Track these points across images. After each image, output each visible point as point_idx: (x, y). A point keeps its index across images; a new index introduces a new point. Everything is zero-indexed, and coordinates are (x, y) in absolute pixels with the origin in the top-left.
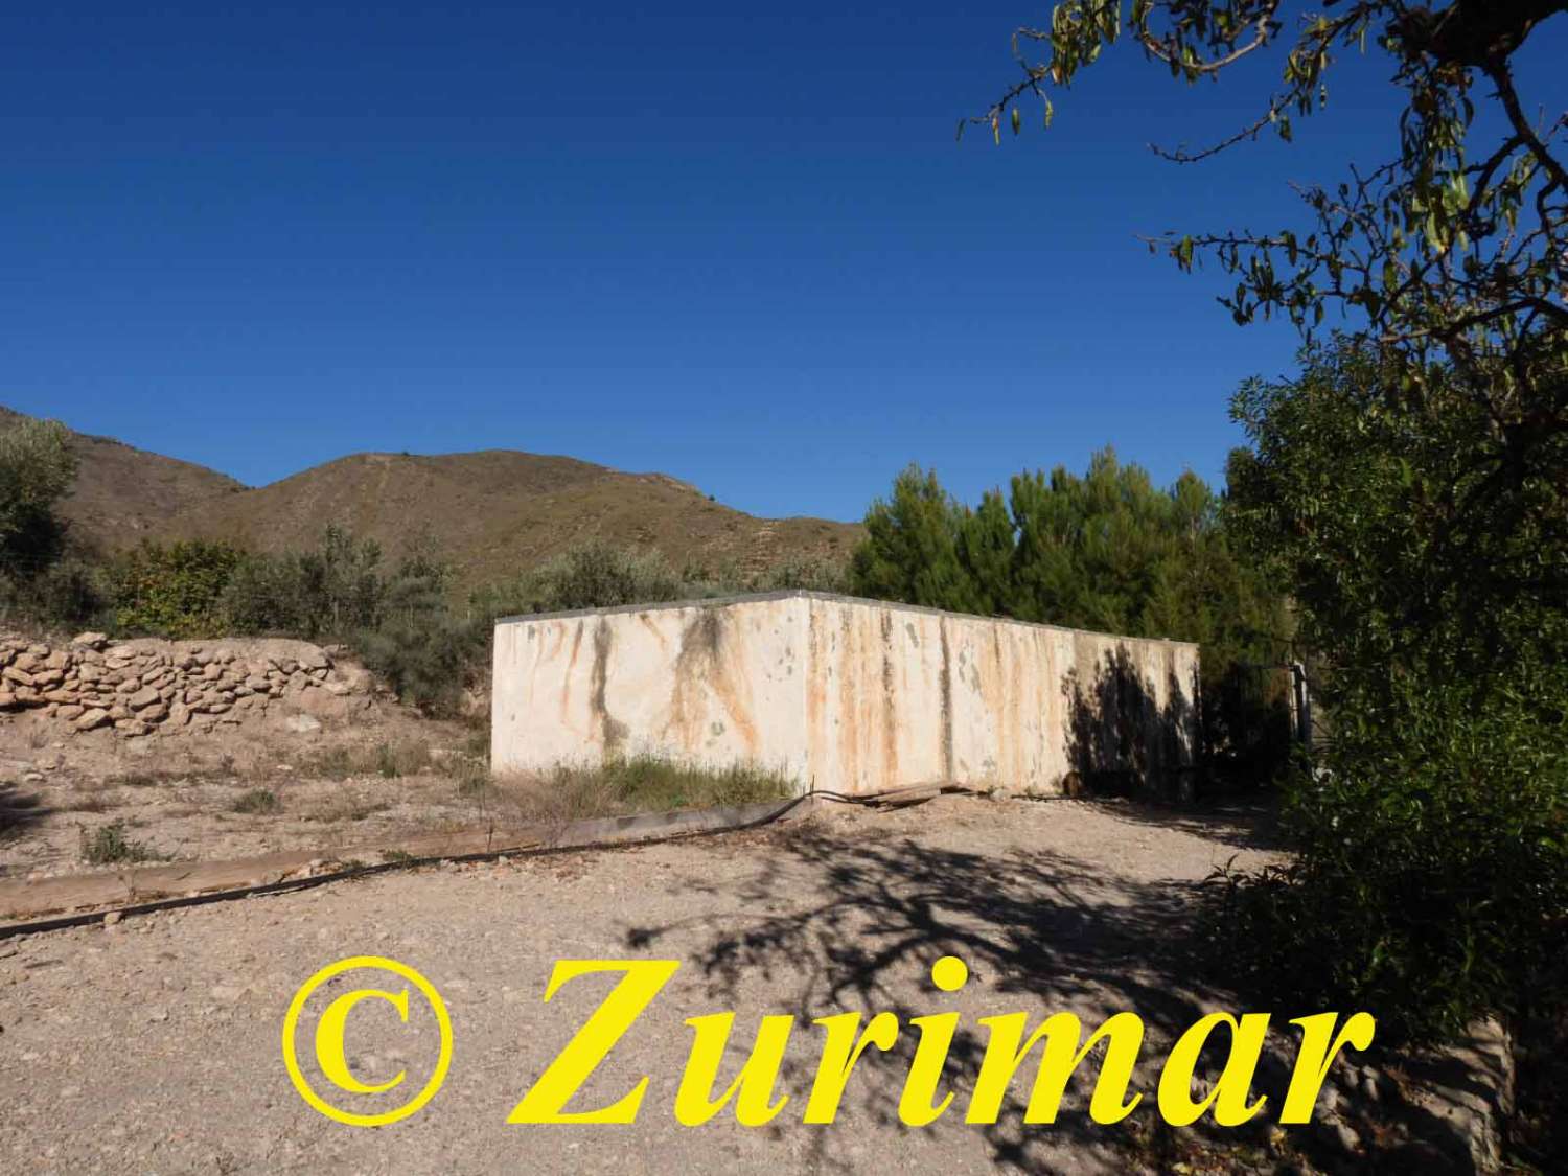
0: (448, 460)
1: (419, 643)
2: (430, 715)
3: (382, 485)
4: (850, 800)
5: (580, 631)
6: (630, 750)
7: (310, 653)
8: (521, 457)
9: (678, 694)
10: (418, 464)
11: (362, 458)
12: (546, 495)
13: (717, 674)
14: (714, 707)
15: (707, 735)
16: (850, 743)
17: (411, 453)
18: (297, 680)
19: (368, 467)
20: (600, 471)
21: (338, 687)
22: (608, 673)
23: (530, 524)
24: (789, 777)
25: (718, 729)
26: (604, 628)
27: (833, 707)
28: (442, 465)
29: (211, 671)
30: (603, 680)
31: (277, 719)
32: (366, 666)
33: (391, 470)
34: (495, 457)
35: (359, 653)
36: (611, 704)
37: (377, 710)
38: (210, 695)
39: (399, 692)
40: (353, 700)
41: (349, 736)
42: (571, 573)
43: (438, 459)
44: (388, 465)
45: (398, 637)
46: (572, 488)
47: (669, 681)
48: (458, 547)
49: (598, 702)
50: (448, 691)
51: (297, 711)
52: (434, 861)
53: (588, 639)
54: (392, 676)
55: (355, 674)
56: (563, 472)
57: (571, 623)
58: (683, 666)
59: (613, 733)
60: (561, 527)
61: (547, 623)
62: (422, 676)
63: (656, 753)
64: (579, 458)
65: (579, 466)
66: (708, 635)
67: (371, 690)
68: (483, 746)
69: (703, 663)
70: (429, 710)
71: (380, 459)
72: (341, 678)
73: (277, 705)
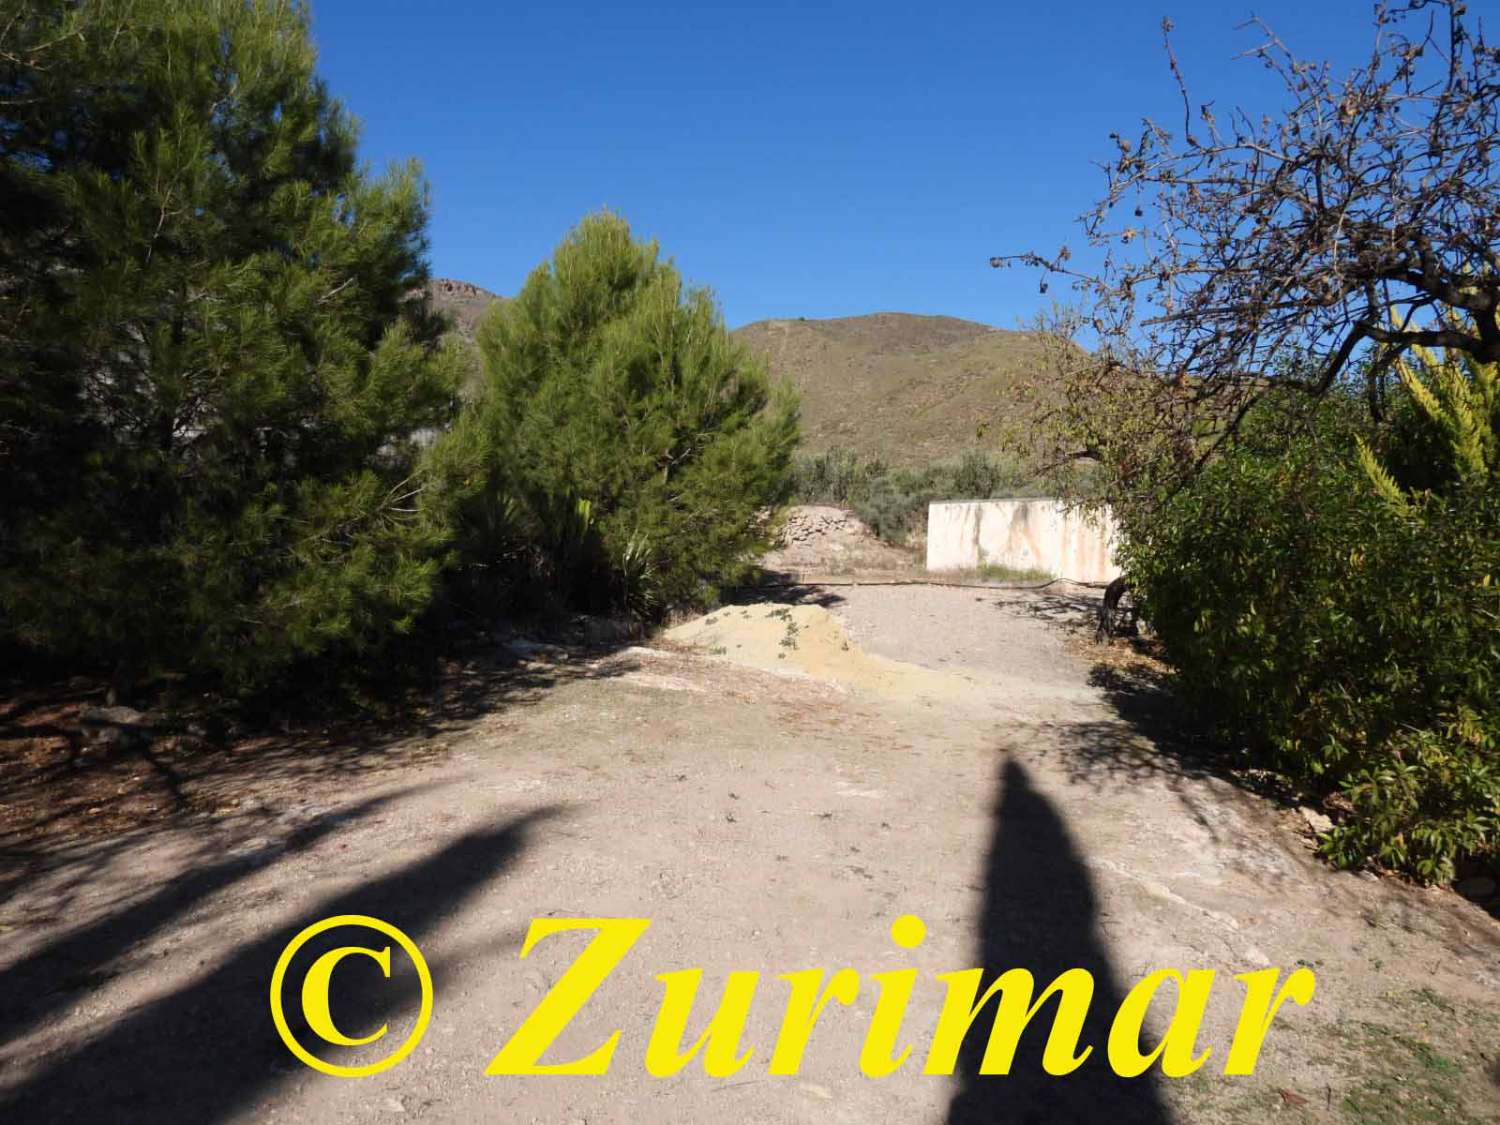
0: (840, 324)
1: (886, 510)
2: (890, 545)
3: (783, 348)
4: (1080, 584)
5: (969, 509)
6: (989, 561)
7: (837, 514)
8: (905, 319)
9: (1010, 540)
10: (813, 328)
11: (765, 326)
12: (929, 355)
13: (1026, 531)
14: (1025, 545)
15: (1021, 556)
16: (1082, 558)
17: (806, 318)
18: (833, 526)
19: (770, 333)
20: (984, 329)
21: (850, 531)
22: (982, 528)
23: (913, 383)
24: (1052, 573)
25: (1026, 553)
26: (980, 509)
27: (1074, 545)
28: (835, 329)
29: (799, 521)
30: (978, 531)
31: (825, 544)
32: (861, 520)
33: (791, 335)
34: (882, 320)
35: (860, 515)
36: (982, 541)
37: (867, 542)
38: (800, 532)
39: (878, 534)
40: (856, 537)
41: (857, 554)
42: (962, 467)
43: (830, 323)
44: (787, 330)
45: (878, 507)
46: (954, 348)
47: (1007, 532)
48: (848, 405)
49: (976, 541)
50: (900, 534)
51: (833, 541)
52: (926, 583)
53: (972, 513)
54: (875, 527)
55: (857, 525)
56: (946, 332)
57: (965, 506)
58: (1013, 526)
59: (982, 554)
60: (943, 386)
61: (954, 505)
62: (890, 527)
63: (1000, 562)
64: (963, 318)
65: (963, 326)
66: (1024, 513)
67: (864, 533)
68: (922, 558)
69: (1021, 525)
70: (891, 543)
71: (780, 325)
72: (851, 526)
73: (824, 537)
